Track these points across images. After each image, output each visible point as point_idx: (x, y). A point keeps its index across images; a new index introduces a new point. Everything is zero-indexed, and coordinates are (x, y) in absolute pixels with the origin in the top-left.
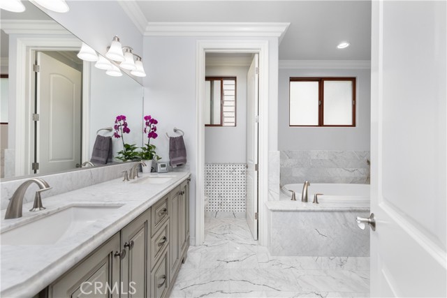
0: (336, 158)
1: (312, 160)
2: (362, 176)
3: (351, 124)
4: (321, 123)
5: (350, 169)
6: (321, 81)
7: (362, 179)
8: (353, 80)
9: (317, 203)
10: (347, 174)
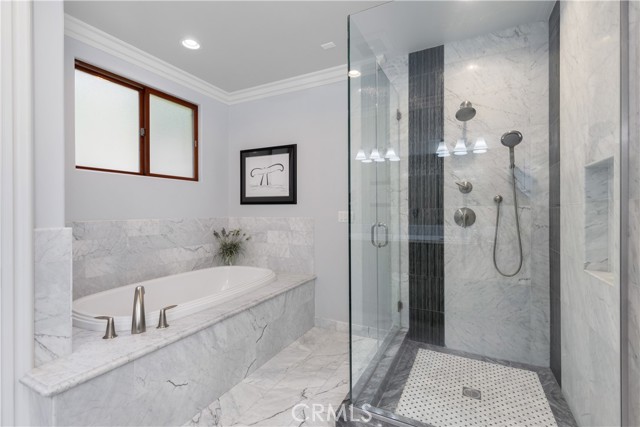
0: (171, 231)
1: (130, 239)
2: (207, 255)
3: (191, 176)
4: (145, 170)
5: (193, 248)
6: (145, 92)
7: (207, 260)
8: (194, 108)
9: (166, 326)
10: (188, 256)
